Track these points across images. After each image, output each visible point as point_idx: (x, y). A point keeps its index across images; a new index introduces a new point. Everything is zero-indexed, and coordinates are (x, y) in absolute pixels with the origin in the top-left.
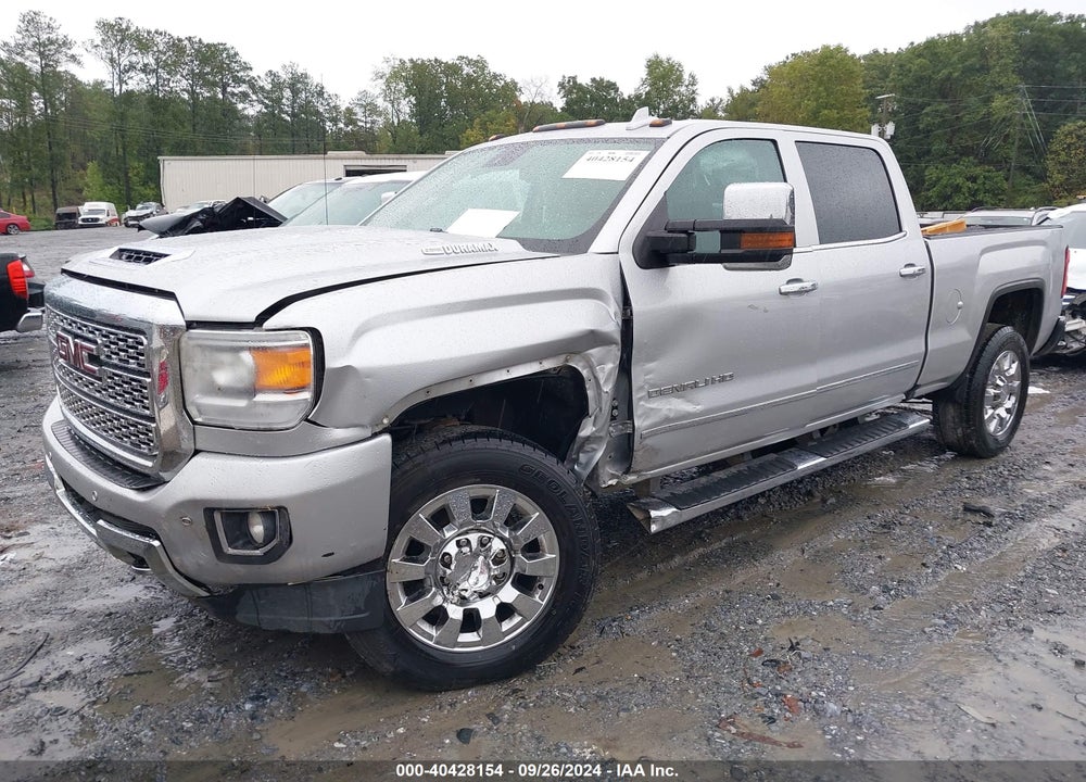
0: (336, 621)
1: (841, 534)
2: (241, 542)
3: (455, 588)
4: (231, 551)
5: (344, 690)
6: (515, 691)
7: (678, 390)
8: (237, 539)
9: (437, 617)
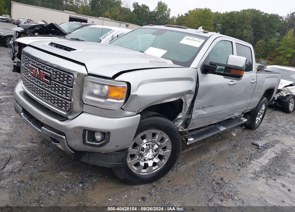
0: (113, 164)
1: (224, 147)
2: (91, 140)
3: (143, 157)
4: (88, 142)
5: (106, 182)
6: (154, 186)
7: (203, 108)
8: (91, 139)
9: (137, 165)
